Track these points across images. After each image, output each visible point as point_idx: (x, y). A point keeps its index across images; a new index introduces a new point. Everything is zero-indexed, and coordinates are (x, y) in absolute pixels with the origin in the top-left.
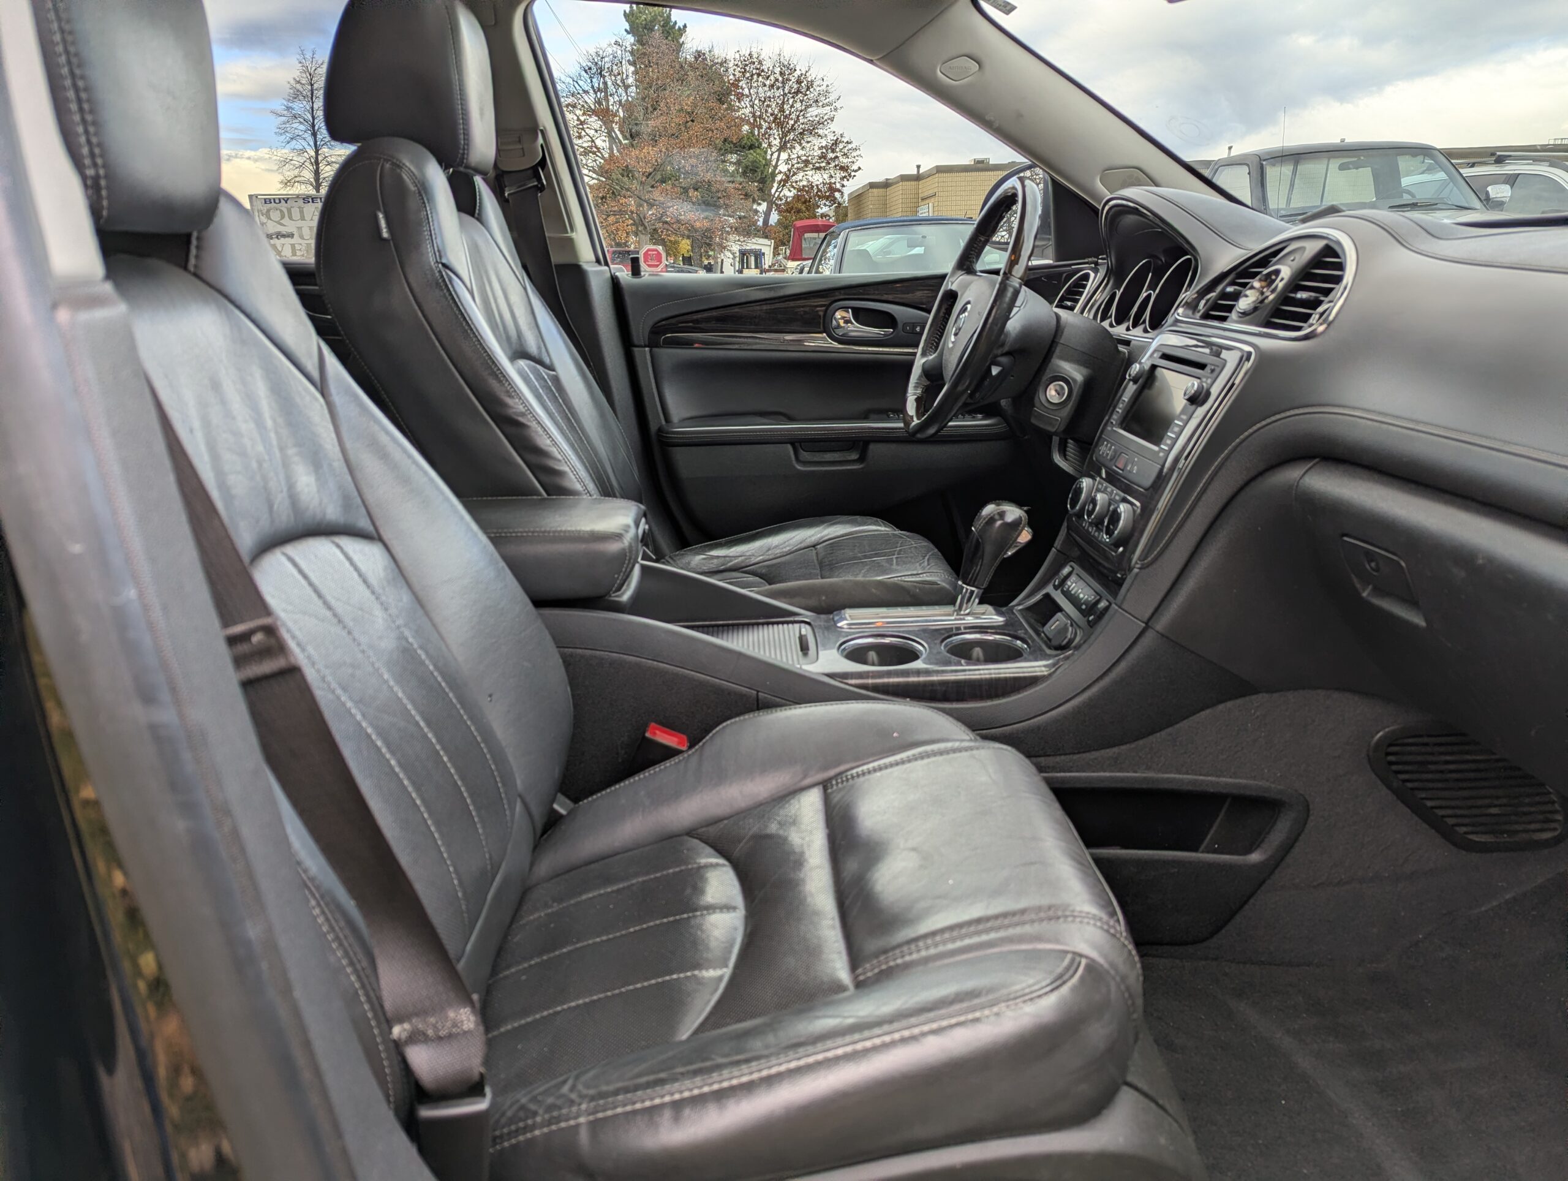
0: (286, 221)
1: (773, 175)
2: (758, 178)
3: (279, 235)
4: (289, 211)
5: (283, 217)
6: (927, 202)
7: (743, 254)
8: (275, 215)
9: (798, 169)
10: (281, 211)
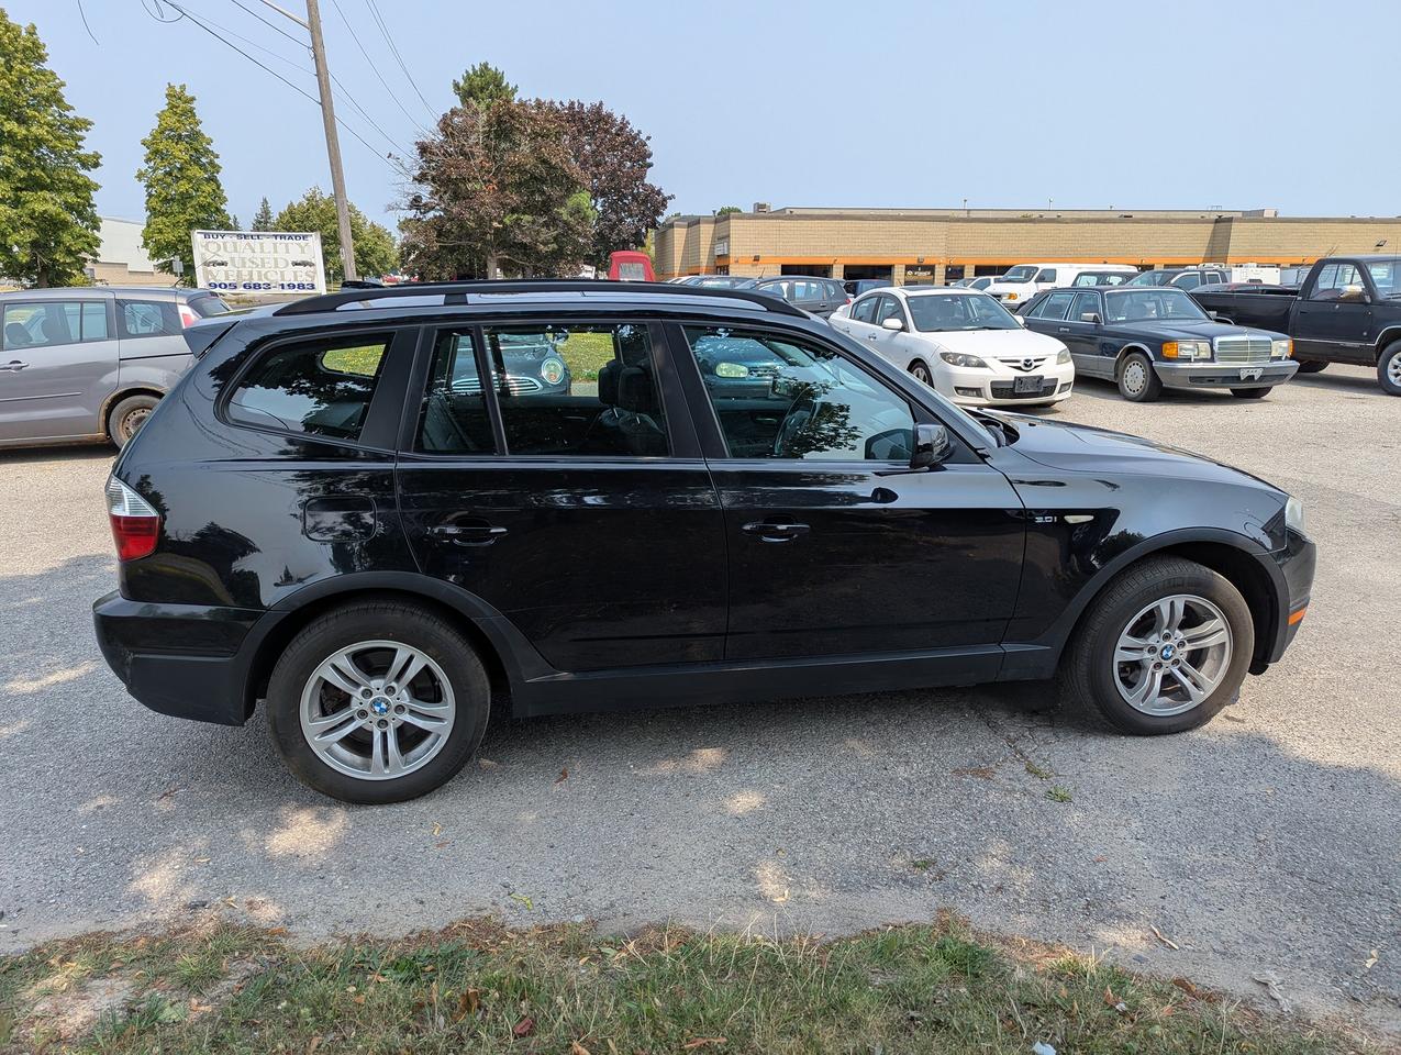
0: (221, 252)
3: (215, 264)
4: (224, 243)
5: (219, 250)
6: (723, 241)
8: (213, 247)
10: (219, 245)
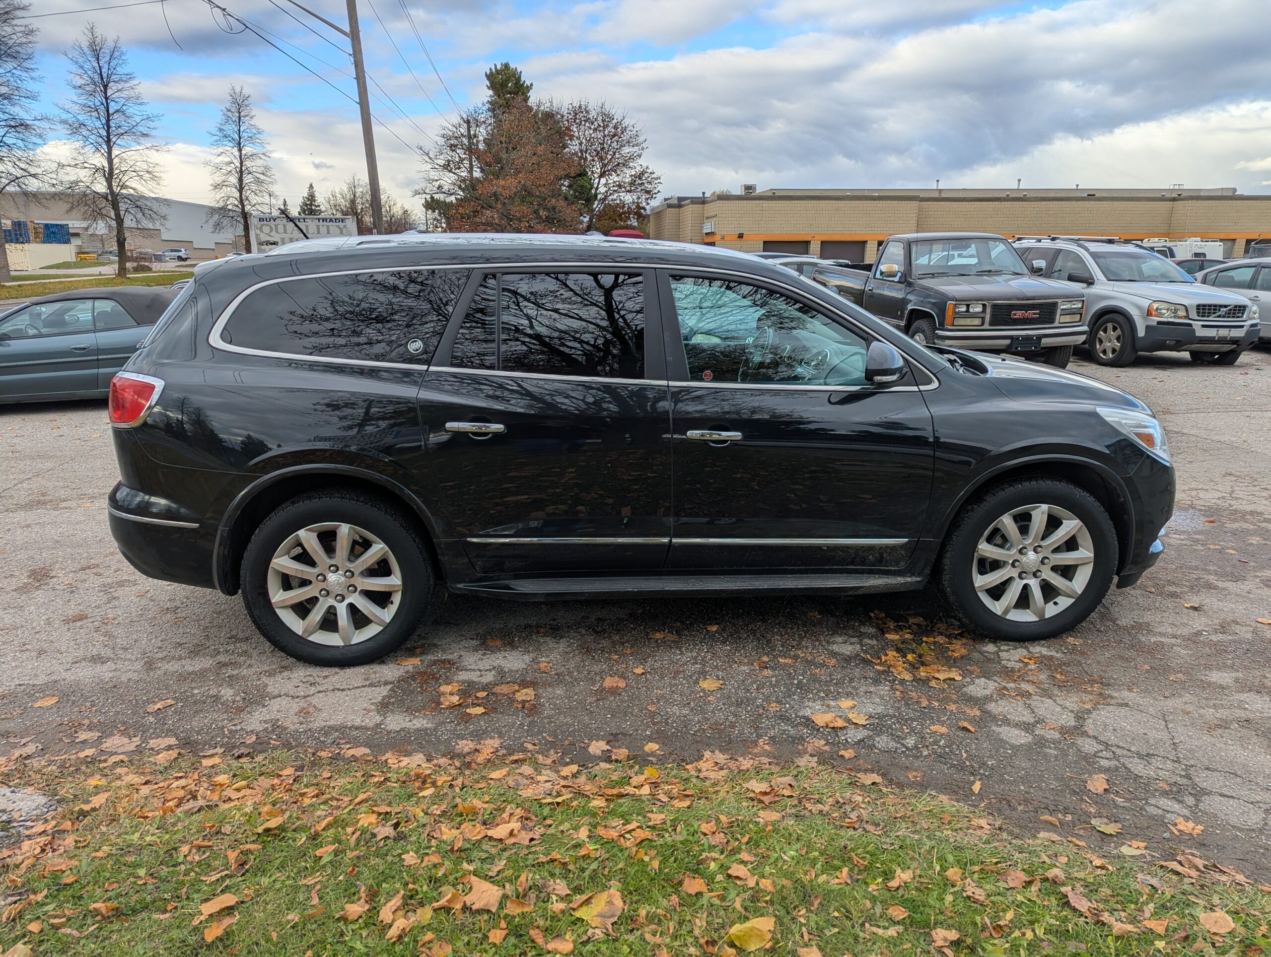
0: (274, 233)
1: (596, 195)
2: (585, 198)
3: (268, 243)
4: (276, 226)
5: (271, 231)
6: (710, 220)
8: (266, 229)
9: (614, 191)
10: (271, 227)
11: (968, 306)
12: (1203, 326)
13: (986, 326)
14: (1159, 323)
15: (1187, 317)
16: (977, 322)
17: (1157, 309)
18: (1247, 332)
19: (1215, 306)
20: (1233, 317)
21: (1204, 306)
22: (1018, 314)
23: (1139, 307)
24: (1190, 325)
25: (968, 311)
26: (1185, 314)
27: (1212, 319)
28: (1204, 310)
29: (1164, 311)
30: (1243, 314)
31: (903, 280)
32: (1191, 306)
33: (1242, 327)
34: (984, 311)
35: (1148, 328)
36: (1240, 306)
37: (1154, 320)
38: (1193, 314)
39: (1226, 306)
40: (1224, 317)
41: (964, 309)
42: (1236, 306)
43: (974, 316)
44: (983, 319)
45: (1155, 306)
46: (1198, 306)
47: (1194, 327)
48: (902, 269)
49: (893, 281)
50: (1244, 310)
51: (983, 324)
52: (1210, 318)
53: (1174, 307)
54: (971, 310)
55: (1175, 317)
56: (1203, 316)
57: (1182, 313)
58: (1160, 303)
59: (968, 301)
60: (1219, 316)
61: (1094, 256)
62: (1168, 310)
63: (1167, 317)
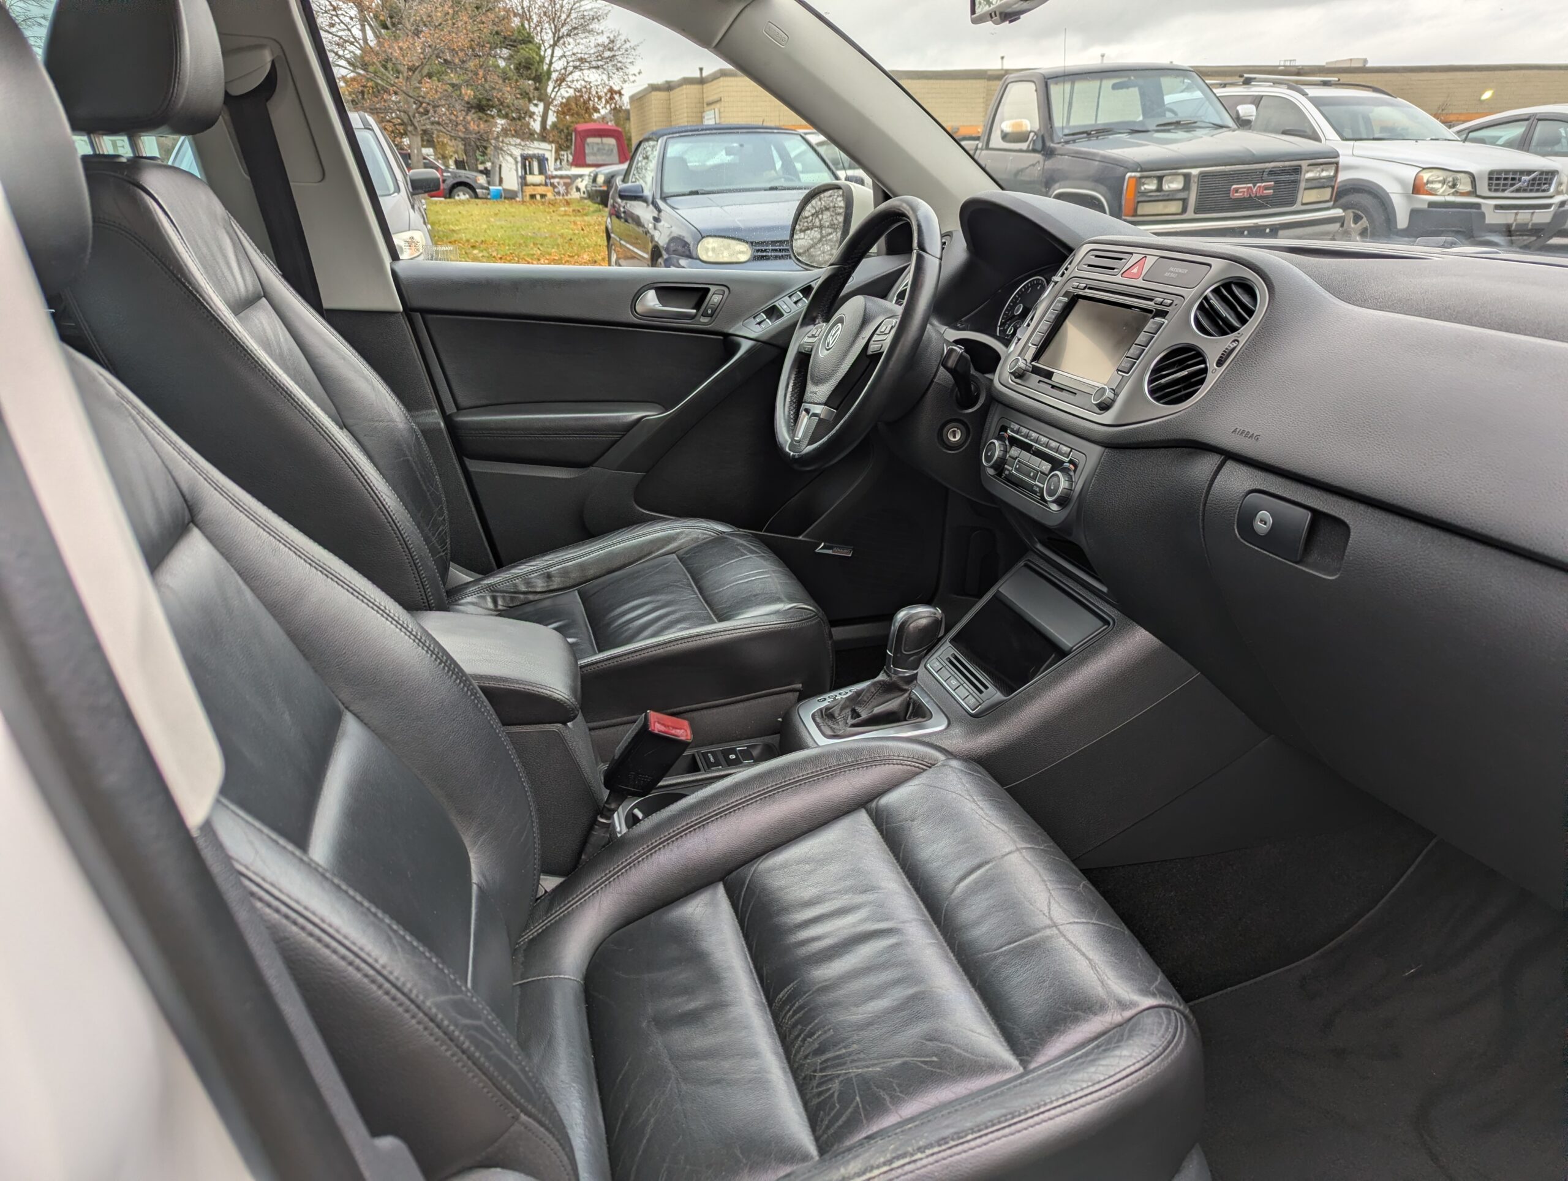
1: (549, 73)
2: (533, 75)
6: (712, 107)
7: (525, 158)
9: (575, 67)
11: (1160, 179)
12: (1498, 207)
13: (1190, 214)
14: (1431, 204)
15: (1473, 193)
16: (1174, 207)
17: (1428, 182)
18: (1556, 216)
19: (1515, 172)
20: (1537, 191)
21: (1499, 172)
22: (1241, 190)
23: (1401, 181)
24: (1477, 206)
25: (1159, 189)
26: (1469, 188)
27: (1509, 197)
28: (1500, 180)
29: (1437, 186)
30: (1550, 184)
31: (1039, 146)
32: (1481, 173)
33: (1548, 206)
34: (1186, 187)
35: (1414, 213)
36: (1547, 173)
37: (1423, 200)
38: (1483, 188)
39: (1529, 172)
40: (1525, 191)
41: (1151, 186)
42: (1542, 173)
43: (1170, 197)
44: (1185, 201)
45: (1426, 176)
46: (1491, 173)
47: (1483, 209)
48: (1036, 127)
49: (1021, 151)
50: (1552, 179)
51: (1184, 210)
52: (1506, 194)
53: (1452, 178)
54: (1165, 187)
55: (1454, 194)
56: (1496, 190)
57: (1464, 186)
58: (1435, 172)
59: (1158, 170)
60: (1518, 190)
61: (1317, 102)
62: (1443, 182)
63: (1443, 194)
